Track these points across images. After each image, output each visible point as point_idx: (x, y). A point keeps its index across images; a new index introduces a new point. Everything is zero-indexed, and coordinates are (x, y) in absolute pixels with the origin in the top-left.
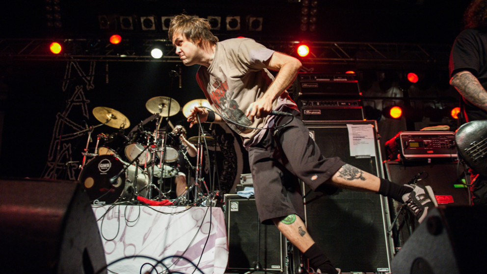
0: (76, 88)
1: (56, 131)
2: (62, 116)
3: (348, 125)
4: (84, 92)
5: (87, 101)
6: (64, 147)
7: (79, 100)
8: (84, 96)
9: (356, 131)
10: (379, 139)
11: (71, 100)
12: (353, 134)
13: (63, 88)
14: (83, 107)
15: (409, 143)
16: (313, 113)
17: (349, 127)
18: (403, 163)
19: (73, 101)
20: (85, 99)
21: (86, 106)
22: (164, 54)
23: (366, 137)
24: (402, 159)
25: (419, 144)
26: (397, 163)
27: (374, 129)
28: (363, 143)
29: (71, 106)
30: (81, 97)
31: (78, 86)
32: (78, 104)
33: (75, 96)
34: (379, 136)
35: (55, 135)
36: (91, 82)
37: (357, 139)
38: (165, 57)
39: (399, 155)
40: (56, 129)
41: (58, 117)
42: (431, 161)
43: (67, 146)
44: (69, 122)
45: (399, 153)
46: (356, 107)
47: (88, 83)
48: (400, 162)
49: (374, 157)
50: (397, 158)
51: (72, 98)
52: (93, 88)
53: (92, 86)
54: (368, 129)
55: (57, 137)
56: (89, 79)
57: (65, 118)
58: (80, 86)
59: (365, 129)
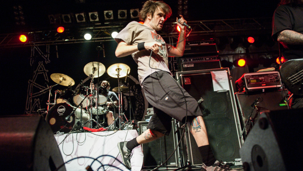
0: (39, 63)
1: (29, 92)
2: (32, 81)
3: (211, 72)
4: (44, 65)
5: (46, 71)
6: (35, 101)
7: (41, 71)
8: (44, 68)
9: (217, 76)
10: (231, 79)
11: (36, 71)
12: (215, 78)
13: (31, 64)
14: (44, 75)
15: (250, 80)
16: (189, 66)
18: (247, 93)
19: (37, 72)
20: (45, 69)
21: (46, 74)
22: (93, 37)
23: (223, 79)
24: (246, 91)
25: (257, 81)
26: (244, 93)
27: (228, 73)
29: (37, 75)
30: (42, 69)
31: (40, 62)
32: (41, 73)
33: (39, 68)
34: (231, 77)
35: (29, 94)
36: (48, 59)
37: (218, 80)
38: (93, 39)
39: (244, 89)
40: (29, 90)
41: (29, 83)
42: (265, 90)
43: (37, 100)
44: (37, 85)
45: (244, 87)
46: (216, 60)
47: (46, 60)
48: (245, 93)
50: (243, 91)
51: (37, 70)
52: (49, 62)
53: (49, 61)
54: (224, 73)
56: (46, 56)
57: (34, 83)
58: (41, 62)
59: (222, 74)
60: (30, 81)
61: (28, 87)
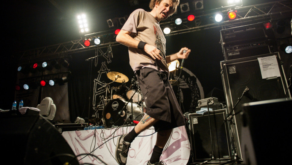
0: (102, 64)
1: (95, 90)
2: (97, 80)
3: (258, 58)
4: (106, 65)
5: (108, 70)
7: (104, 70)
8: (107, 68)
9: (265, 62)
10: (282, 65)
12: (263, 64)
13: (95, 65)
16: (234, 54)
17: (259, 59)
19: (101, 72)
23: (272, 65)
27: (278, 58)
28: (271, 69)
29: (101, 74)
30: (105, 68)
32: (104, 72)
33: (102, 68)
34: (282, 62)
36: (110, 59)
37: (266, 66)
40: (95, 88)
41: (95, 82)
43: (102, 97)
44: (101, 83)
47: (108, 60)
49: (280, 77)
51: (101, 70)
52: (111, 62)
53: (110, 61)
54: (273, 58)
55: (96, 93)
56: (108, 57)
57: (99, 81)
58: (104, 62)
59: (270, 59)
60: (95, 81)
61: (94, 85)
